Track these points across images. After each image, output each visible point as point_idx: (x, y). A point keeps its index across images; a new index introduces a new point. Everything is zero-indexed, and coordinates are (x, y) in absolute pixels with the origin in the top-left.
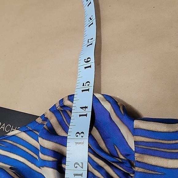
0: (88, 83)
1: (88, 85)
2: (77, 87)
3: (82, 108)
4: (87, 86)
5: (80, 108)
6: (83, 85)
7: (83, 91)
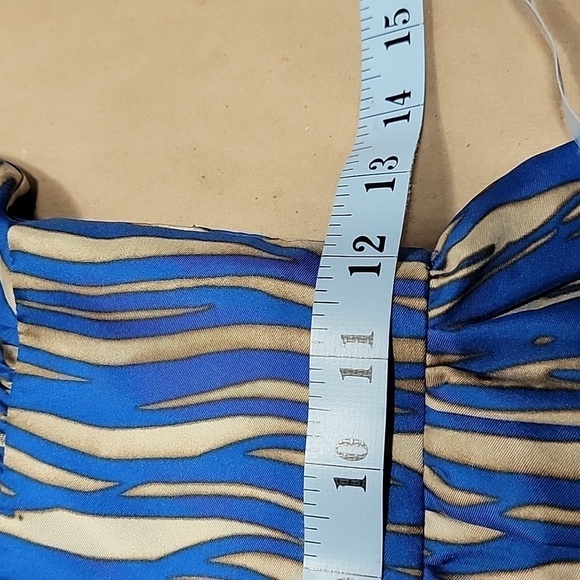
0: (404, 16)
1: (405, 22)
2: (365, 35)
3: (392, 99)
4: (401, 25)
5: (387, 99)
6: (387, 25)
7: (388, 44)
